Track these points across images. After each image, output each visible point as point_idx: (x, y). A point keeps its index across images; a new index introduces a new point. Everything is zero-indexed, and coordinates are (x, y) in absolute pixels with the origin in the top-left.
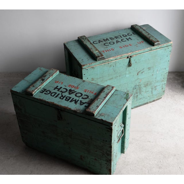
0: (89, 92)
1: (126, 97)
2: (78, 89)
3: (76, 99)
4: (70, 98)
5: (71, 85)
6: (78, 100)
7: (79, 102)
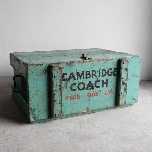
0: (75, 97)
1: (34, 113)
2: (87, 95)
3: (80, 78)
4: (87, 78)
5: (97, 96)
6: (78, 79)
7: (76, 76)
